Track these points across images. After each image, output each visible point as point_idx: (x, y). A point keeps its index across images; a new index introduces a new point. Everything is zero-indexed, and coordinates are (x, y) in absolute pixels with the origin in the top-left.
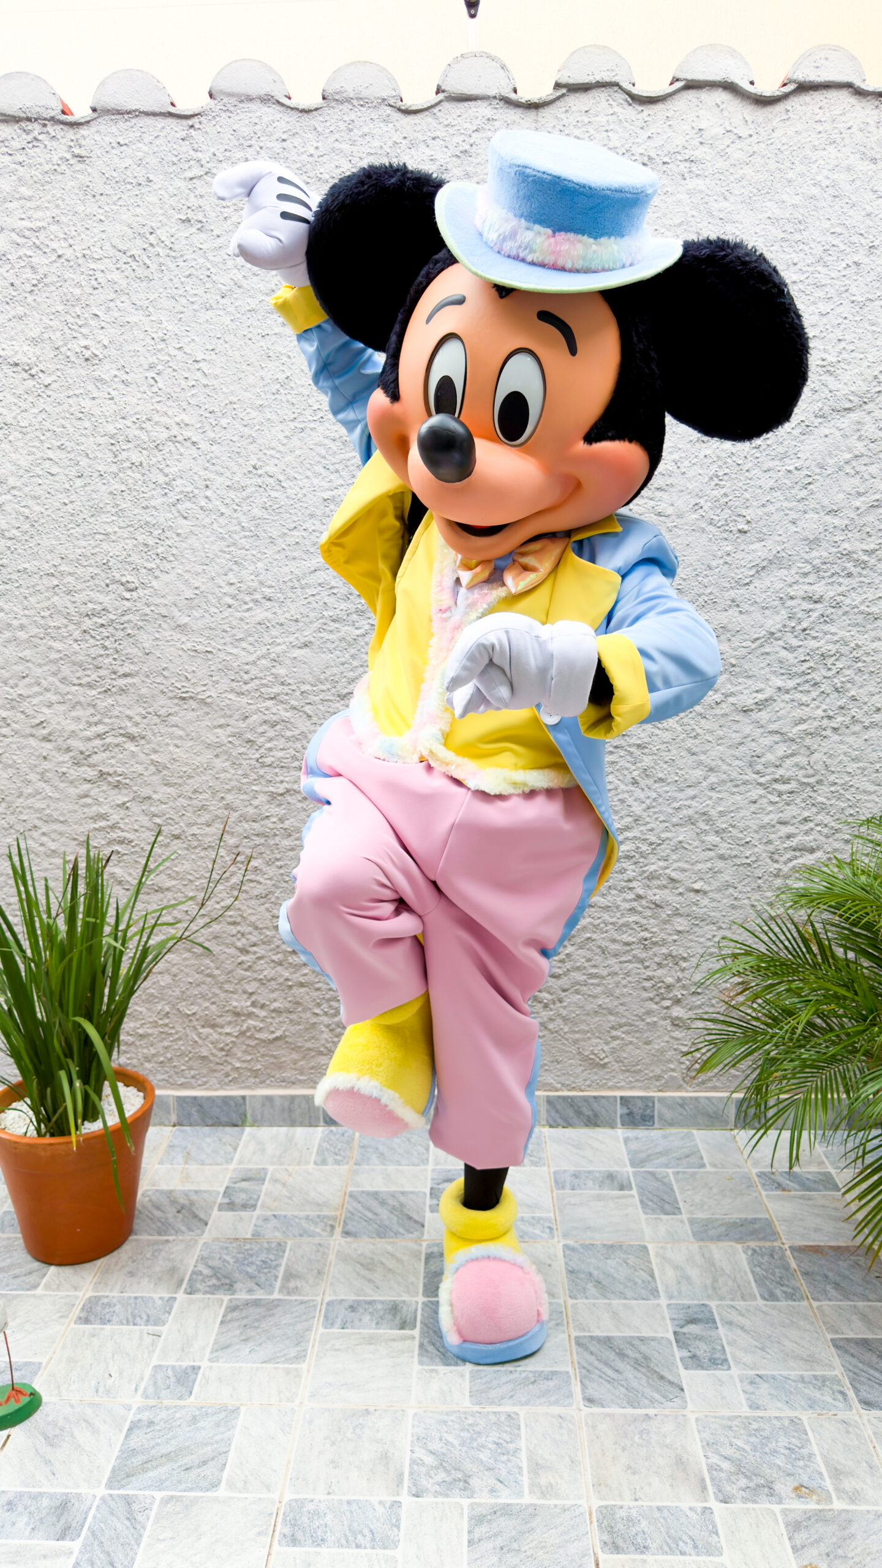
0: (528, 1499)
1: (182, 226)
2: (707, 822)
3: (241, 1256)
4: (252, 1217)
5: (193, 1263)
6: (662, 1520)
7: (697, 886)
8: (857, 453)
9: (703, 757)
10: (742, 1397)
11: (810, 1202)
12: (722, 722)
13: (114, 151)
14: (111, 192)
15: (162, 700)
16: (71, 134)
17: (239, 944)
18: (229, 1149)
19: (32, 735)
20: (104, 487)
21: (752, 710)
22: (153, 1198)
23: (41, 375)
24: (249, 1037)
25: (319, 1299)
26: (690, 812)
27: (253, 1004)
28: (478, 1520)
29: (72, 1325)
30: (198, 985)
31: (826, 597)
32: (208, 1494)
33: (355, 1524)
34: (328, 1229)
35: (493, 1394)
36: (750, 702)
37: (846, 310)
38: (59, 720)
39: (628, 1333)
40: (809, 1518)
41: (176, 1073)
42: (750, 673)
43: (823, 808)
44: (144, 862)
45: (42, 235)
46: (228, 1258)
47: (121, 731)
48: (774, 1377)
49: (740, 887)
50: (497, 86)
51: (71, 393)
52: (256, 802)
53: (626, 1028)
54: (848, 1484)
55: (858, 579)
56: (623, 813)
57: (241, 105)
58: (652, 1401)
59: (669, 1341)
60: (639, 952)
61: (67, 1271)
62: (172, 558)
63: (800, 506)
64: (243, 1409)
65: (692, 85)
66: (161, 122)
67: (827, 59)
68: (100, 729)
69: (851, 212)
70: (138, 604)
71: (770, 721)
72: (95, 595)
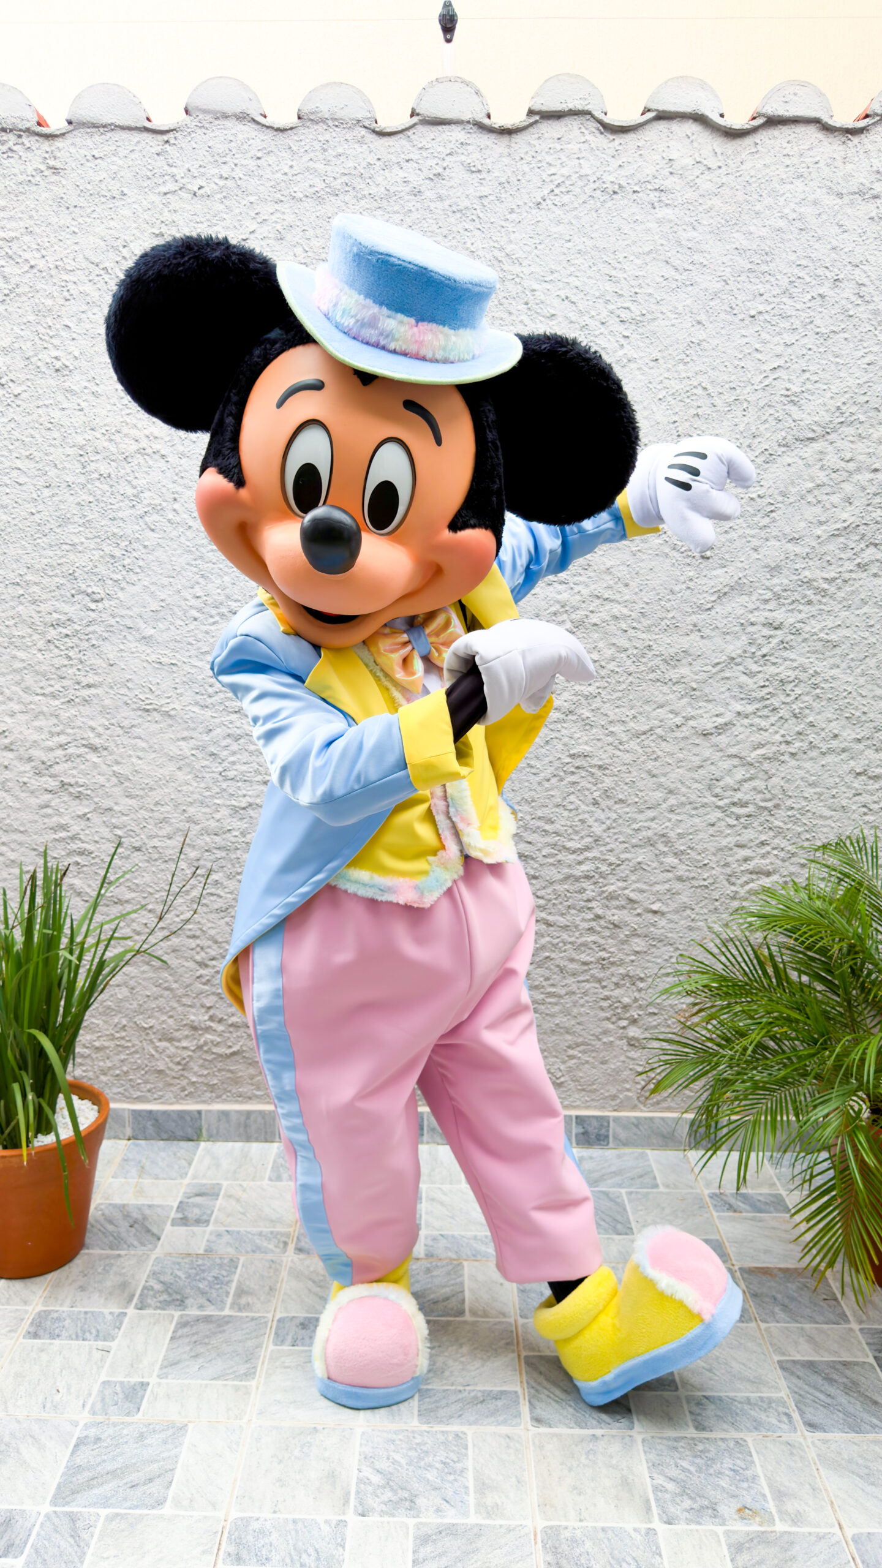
0: (473, 1519)
2: (666, 843)
3: (194, 1271)
4: (204, 1232)
5: (144, 1278)
6: (606, 1541)
7: (655, 907)
8: (819, 482)
9: (662, 779)
10: (689, 1416)
11: (760, 1224)
12: (682, 745)
13: (89, 164)
14: (85, 204)
15: (126, 712)
16: (46, 145)
17: (198, 958)
18: (184, 1163)
20: (72, 498)
21: (711, 734)
22: (107, 1212)
23: (11, 384)
24: (206, 1052)
25: (270, 1316)
26: (650, 833)
27: (211, 1018)
28: (424, 1540)
29: (21, 1340)
30: (156, 998)
31: (786, 624)
32: (153, 1512)
33: (300, 1544)
34: (281, 1245)
35: (441, 1413)
36: (710, 726)
37: (810, 341)
38: (22, 730)
40: (752, 1540)
41: (133, 1086)
42: (711, 697)
43: (779, 832)
44: (103, 873)
45: (15, 246)
46: (179, 1273)
47: (84, 742)
48: (720, 1399)
49: (697, 909)
50: (471, 110)
51: (41, 403)
52: (217, 816)
53: (582, 1048)
54: (791, 1506)
55: (818, 607)
56: (583, 833)
57: (217, 122)
60: (596, 972)
61: (17, 1285)
62: (138, 570)
63: (763, 534)
64: (190, 1426)
65: (663, 116)
66: (136, 137)
67: (795, 94)
68: (63, 739)
69: (817, 246)
70: (104, 615)
71: (729, 745)
72: (60, 606)
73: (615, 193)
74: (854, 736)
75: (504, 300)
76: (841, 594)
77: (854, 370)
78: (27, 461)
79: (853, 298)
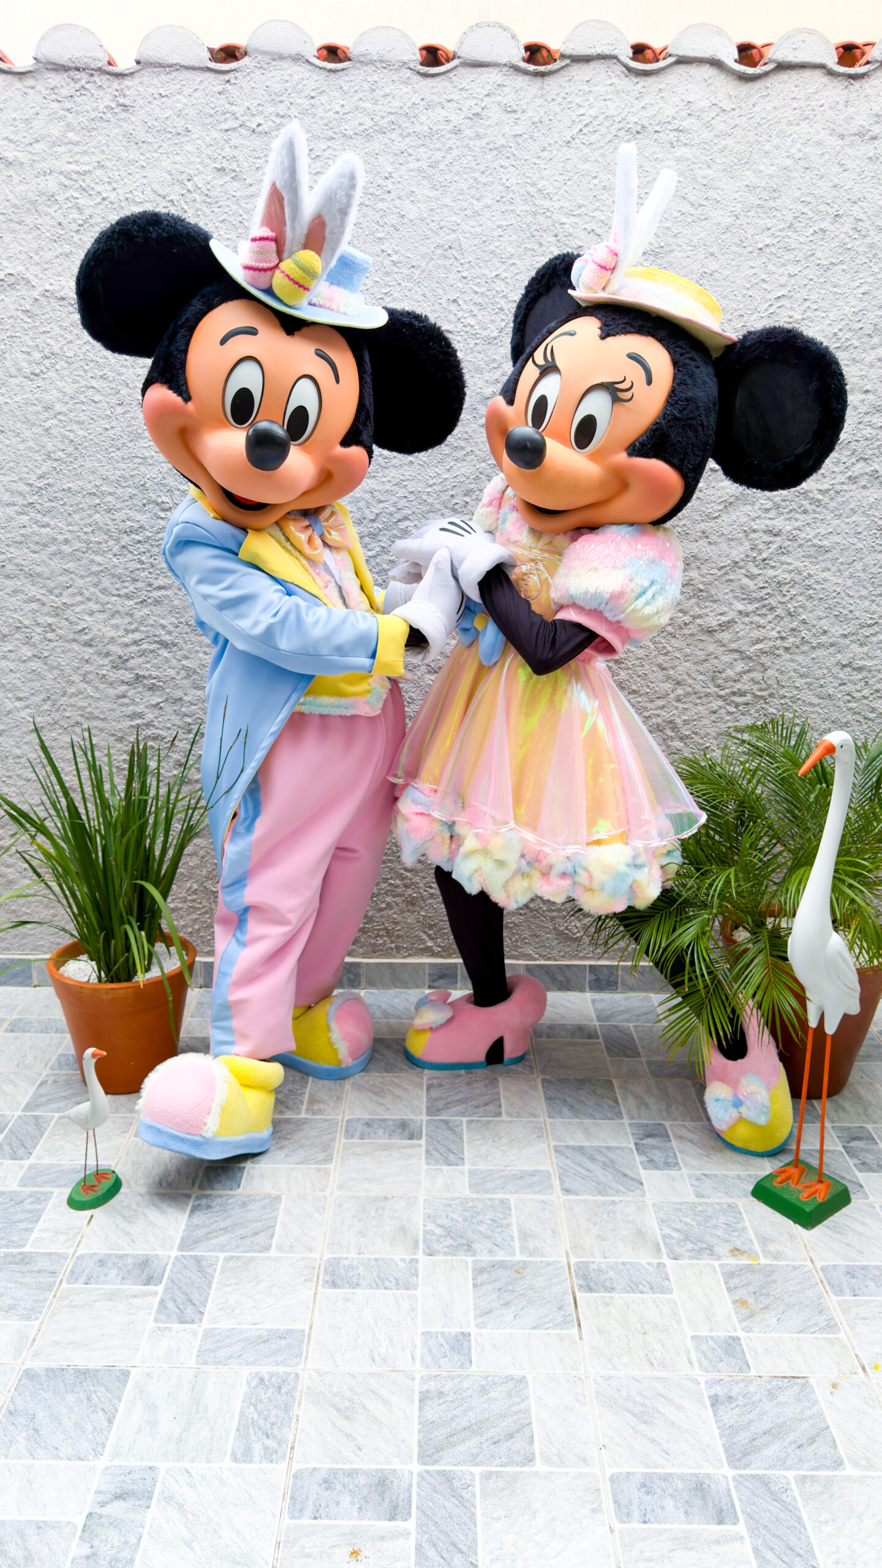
0: (519, 1257)
1: (217, 175)
2: (673, 729)
6: (625, 1271)
9: (671, 672)
10: (690, 1189)
12: (689, 641)
13: (156, 102)
14: (153, 140)
16: (116, 84)
19: (74, 640)
21: (716, 631)
22: (189, 1044)
25: (339, 1119)
26: (659, 720)
28: (479, 1271)
31: (784, 531)
32: (262, 1254)
33: (382, 1274)
35: (488, 1186)
36: (714, 623)
37: (812, 272)
38: (100, 627)
39: (596, 1143)
40: (741, 1270)
41: (203, 942)
42: (716, 598)
45: (88, 179)
47: (156, 639)
48: (716, 1176)
50: (507, 55)
57: (274, 63)
58: (618, 1192)
59: (631, 1149)
64: (284, 1197)
65: (682, 61)
66: (199, 77)
67: (804, 41)
68: (137, 636)
69: (820, 183)
71: (731, 641)
72: (131, 514)
73: (638, 132)
74: (841, 632)
75: (536, 233)
76: (833, 504)
77: (851, 299)
78: (101, 380)
79: (851, 233)
